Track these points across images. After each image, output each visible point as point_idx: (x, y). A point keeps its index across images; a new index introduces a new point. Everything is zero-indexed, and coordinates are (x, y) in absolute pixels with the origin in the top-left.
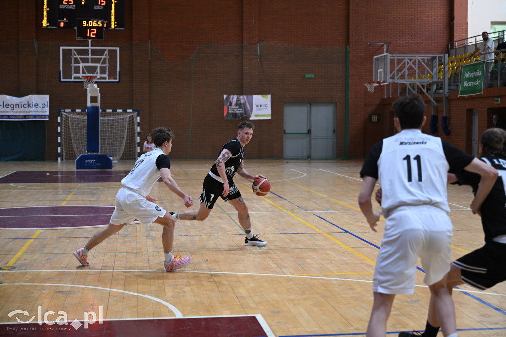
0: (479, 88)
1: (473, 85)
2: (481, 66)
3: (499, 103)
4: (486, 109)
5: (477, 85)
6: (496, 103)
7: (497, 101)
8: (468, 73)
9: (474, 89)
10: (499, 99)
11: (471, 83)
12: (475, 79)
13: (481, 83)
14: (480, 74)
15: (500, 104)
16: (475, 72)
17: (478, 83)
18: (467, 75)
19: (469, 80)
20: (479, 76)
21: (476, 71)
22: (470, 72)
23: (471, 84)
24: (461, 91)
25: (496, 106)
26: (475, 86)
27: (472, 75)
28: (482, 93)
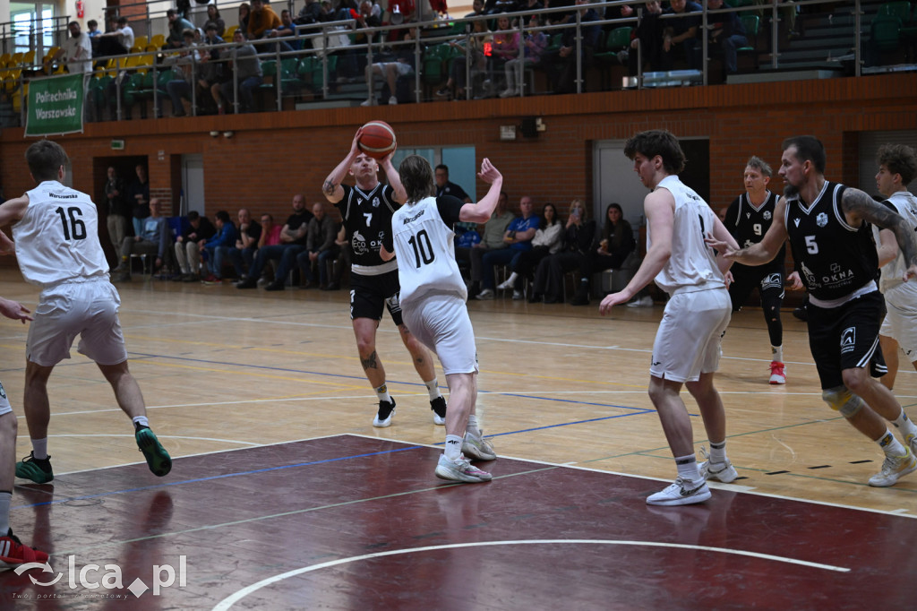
0: (76, 122)
1: (57, 116)
2: (75, 82)
3: (122, 148)
4: (92, 160)
5: (68, 117)
6: (114, 148)
7: (118, 145)
8: (43, 93)
9: (62, 124)
10: (122, 142)
11: (53, 112)
12: (62, 105)
13: (78, 112)
14: (75, 97)
15: (121, 151)
16: (62, 92)
17: (71, 112)
18: (41, 98)
19: (48, 106)
20: (72, 100)
21: (63, 90)
22: (50, 92)
23: (55, 114)
24: (29, 128)
25: (114, 154)
26: (62, 118)
27: (53, 98)
28: (82, 131)
